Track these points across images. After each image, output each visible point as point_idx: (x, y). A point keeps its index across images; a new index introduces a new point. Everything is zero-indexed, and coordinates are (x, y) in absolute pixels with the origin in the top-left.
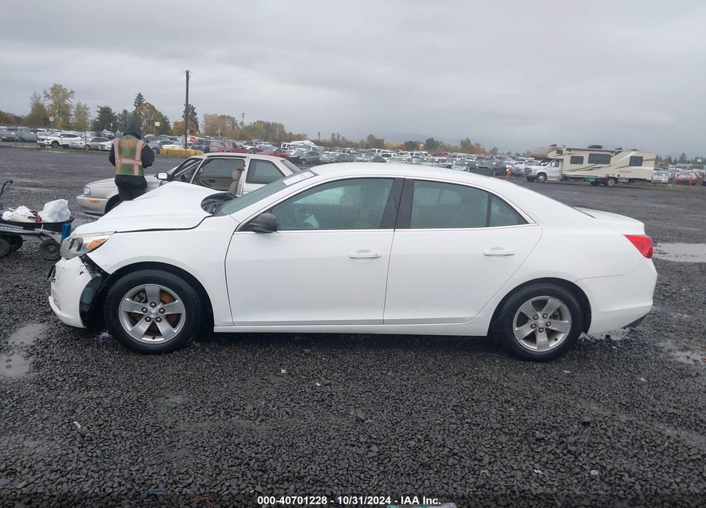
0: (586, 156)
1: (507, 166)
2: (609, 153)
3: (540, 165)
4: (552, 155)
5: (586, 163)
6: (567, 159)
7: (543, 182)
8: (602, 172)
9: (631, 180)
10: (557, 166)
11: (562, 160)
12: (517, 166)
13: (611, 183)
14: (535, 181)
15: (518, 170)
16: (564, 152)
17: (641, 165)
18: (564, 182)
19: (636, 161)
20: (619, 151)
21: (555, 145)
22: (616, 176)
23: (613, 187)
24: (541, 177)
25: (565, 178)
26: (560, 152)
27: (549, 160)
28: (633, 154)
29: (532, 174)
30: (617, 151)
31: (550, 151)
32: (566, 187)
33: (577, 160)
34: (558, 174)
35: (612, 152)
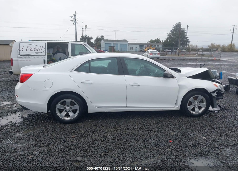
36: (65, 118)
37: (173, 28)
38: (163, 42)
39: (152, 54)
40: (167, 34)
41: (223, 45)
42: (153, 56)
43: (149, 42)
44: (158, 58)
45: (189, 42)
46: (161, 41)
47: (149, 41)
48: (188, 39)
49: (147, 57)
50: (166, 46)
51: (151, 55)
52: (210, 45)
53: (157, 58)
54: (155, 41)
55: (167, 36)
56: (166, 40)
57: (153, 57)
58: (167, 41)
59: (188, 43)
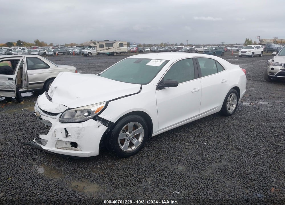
0: (104, 44)
1: (70, 51)
2: (112, 43)
3: (87, 49)
4: (92, 45)
5: (105, 47)
6: (98, 46)
7: (91, 56)
8: (111, 50)
9: (121, 52)
10: (95, 49)
11: (96, 46)
12: (74, 50)
13: (115, 54)
14: (87, 56)
15: (75, 52)
16: (96, 43)
17: (123, 47)
18: (98, 55)
19: (121, 45)
20: (115, 42)
21: (92, 41)
22: (116, 52)
23: (116, 55)
24: (89, 54)
25: (99, 54)
26: (95, 43)
27: (91, 47)
28: (120, 42)
29: (86, 53)
30: (114, 42)
31: (91, 43)
32: (99, 57)
33: (101, 46)
34: (96, 52)
35: (113, 42)
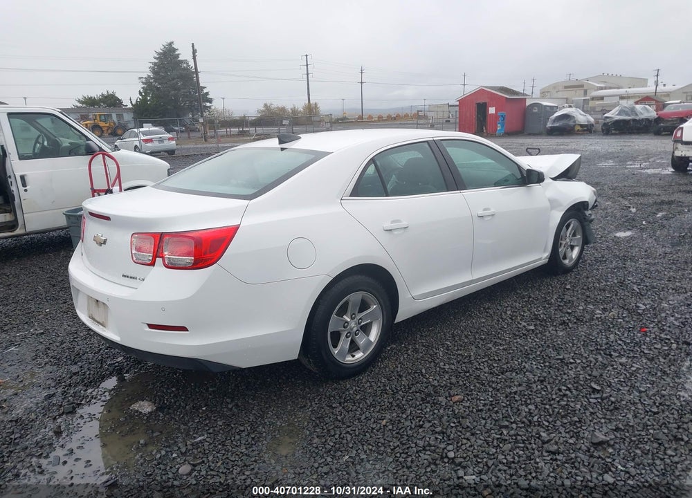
36: (349, 359)
37: (156, 61)
38: (134, 102)
39: (151, 141)
40: (140, 78)
41: (292, 106)
42: (155, 145)
43: (79, 105)
44: (171, 152)
45: (210, 101)
46: (120, 102)
47: (79, 101)
48: (207, 94)
49: (135, 151)
50: (146, 116)
51: (149, 144)
52: (262, 108)
53: (166, 151)
54: (101, 100)
55: (143, 86)
56: (141, 97)
57: (156, 149)
58: (144, 101)
59: (208, 104)
